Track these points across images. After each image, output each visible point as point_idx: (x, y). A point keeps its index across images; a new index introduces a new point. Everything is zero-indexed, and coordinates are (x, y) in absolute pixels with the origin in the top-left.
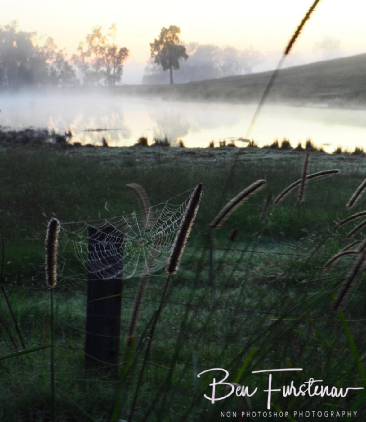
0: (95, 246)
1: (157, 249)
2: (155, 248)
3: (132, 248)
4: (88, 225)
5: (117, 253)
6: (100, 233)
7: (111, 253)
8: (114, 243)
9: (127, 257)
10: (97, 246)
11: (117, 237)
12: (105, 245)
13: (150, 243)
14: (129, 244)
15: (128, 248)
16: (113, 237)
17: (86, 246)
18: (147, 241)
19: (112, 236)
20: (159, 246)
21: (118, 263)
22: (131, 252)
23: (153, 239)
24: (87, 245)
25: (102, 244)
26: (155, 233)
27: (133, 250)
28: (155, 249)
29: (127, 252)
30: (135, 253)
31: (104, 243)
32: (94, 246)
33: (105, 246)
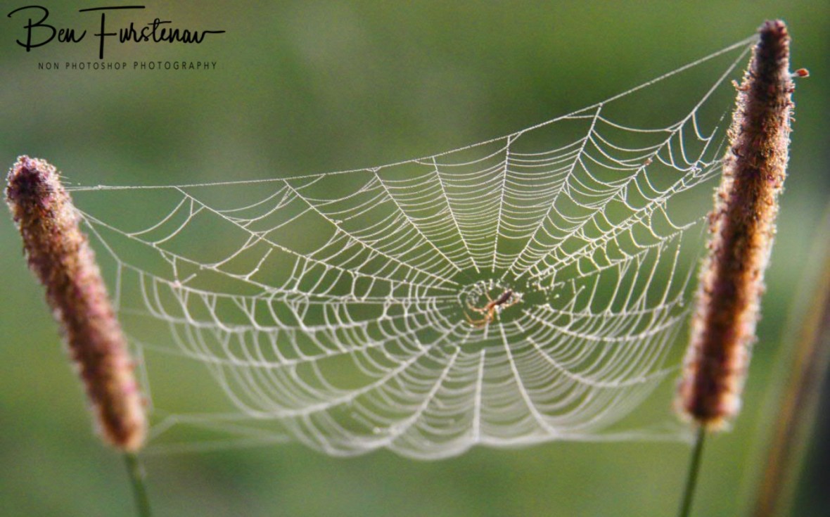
0: (249, 309)
1: (571, 329)
2: (563, 321)
3: (443, 324)
4: (197, 206)
5: (371, 344)
6: (262, 247)
7: (339, 344)
8: (344, 299)
9: (423, 360)
10: (261, 306)
11: (356, 273)
12: (302, 306)
13: (533, 299)
14: (423, 307)
15: (421, 319)
16: (334, 273)
17: (206, 301)
18: (519, 296)
19: (329, 267)
20: (581, 315)
21: (381, 387)
22: (439, 340)
23: (546, 282)
24: (210, 299)
25: (284, 298)
26: (550, 260)
27: (447, 332)
28: (565, 330)
29: (417, 341)
30: (458, 349)
31: (292, 297)
32: (245, 309)
33: (300, 313)
